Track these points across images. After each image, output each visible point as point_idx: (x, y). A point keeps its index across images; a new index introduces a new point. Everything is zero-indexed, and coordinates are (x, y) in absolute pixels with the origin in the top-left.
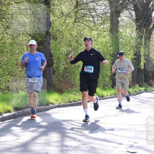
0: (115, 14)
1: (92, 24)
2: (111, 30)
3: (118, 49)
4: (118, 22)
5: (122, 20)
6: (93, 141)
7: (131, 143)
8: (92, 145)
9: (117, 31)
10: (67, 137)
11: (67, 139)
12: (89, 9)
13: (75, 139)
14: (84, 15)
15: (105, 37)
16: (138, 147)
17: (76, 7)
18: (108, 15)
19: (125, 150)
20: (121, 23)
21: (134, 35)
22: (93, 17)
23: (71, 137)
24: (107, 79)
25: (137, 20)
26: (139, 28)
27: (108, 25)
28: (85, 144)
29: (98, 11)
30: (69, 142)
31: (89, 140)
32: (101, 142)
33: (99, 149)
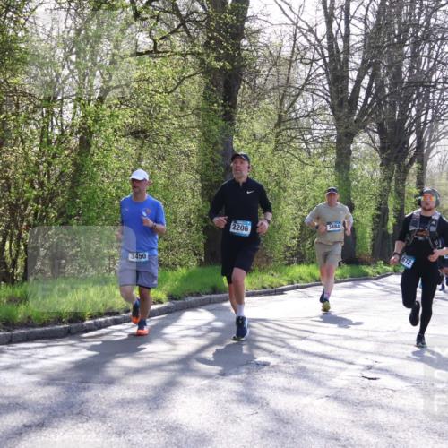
0: (346, 138)
1: (304, 155)
2: (338, 166)
4: (350, 152)
5: (357, 149)
6: (302, 356)
7: (369, 363)
8: (302, 364)
9: (348, 167)
10: (259, 348)
11: (259, 352)
12: (301, 130)
13: (271, 352)
14: (292, 139)
15: (326, 177)
16: (381, 370)
17: (278, 125)
18: (334, 139)
19: (358, 374)
20: (354, 154)
21: (377, 174)
22: (307, 143)
23: (265, 350)
25: (382, 150)
26: (386, 163)
27: (332, 157)
28: (288, 361)
29: (316, 133)
31: (295, 356)
32: (316, 359)
33: (313, 372)
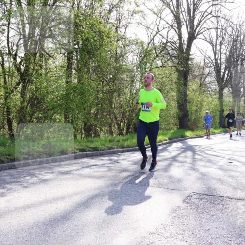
0: (221, 90)
1: (209, 95)
2: (219, 98)
3: (222, 107)
4: (223, 94)
5: (225, 93)
6: (209, 156)
7: (229, 158)
8: (209, 158)
9: (222, 98)
10: (196, 154)
11: (196, 155)
12: (207, 88)
13: (200, 155)
14: (205, 91)
15: (215, 101)
16: (233, 160)
17: (200, 86)
18: (218, 90)
19: (226, 161)
20: (224, 94)
21: (231, 100)
22: (209, 92)
23: (198, 154)
24: (217, 124)
25: (232, 93)
26: (234, 97)
27: (217, 95)
28: (205, 158)
29: (212, 88)
30: (197, 157)
31: (207, 156)
32: (214, 157)
33: (213, 160)
